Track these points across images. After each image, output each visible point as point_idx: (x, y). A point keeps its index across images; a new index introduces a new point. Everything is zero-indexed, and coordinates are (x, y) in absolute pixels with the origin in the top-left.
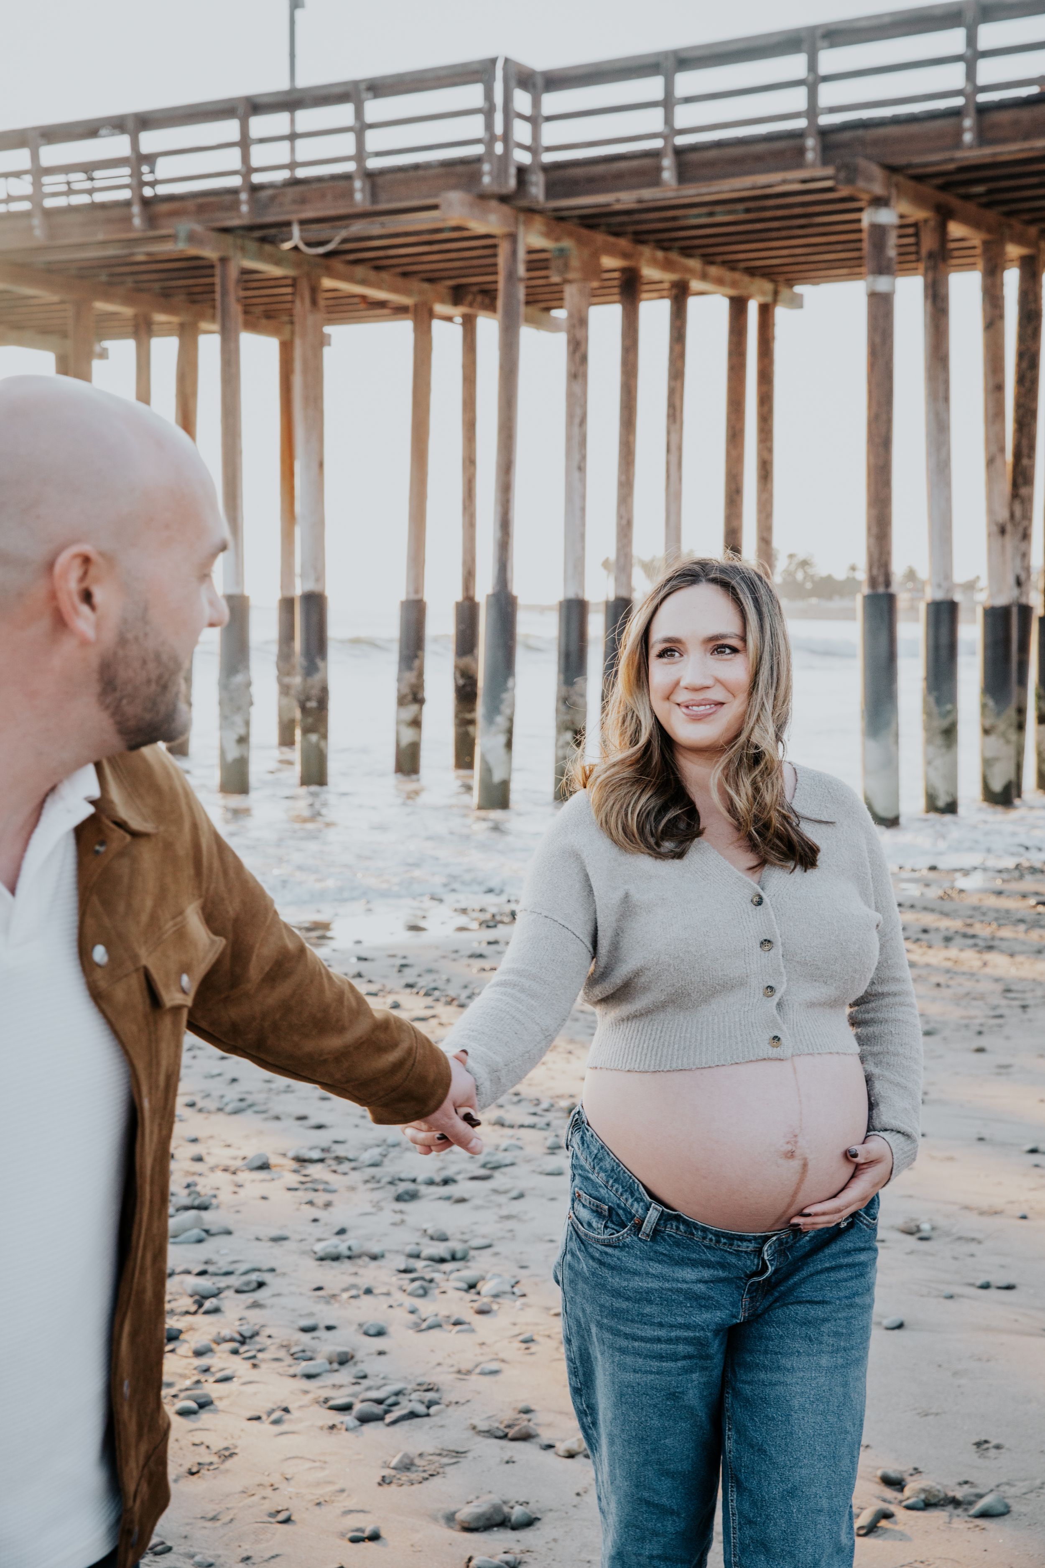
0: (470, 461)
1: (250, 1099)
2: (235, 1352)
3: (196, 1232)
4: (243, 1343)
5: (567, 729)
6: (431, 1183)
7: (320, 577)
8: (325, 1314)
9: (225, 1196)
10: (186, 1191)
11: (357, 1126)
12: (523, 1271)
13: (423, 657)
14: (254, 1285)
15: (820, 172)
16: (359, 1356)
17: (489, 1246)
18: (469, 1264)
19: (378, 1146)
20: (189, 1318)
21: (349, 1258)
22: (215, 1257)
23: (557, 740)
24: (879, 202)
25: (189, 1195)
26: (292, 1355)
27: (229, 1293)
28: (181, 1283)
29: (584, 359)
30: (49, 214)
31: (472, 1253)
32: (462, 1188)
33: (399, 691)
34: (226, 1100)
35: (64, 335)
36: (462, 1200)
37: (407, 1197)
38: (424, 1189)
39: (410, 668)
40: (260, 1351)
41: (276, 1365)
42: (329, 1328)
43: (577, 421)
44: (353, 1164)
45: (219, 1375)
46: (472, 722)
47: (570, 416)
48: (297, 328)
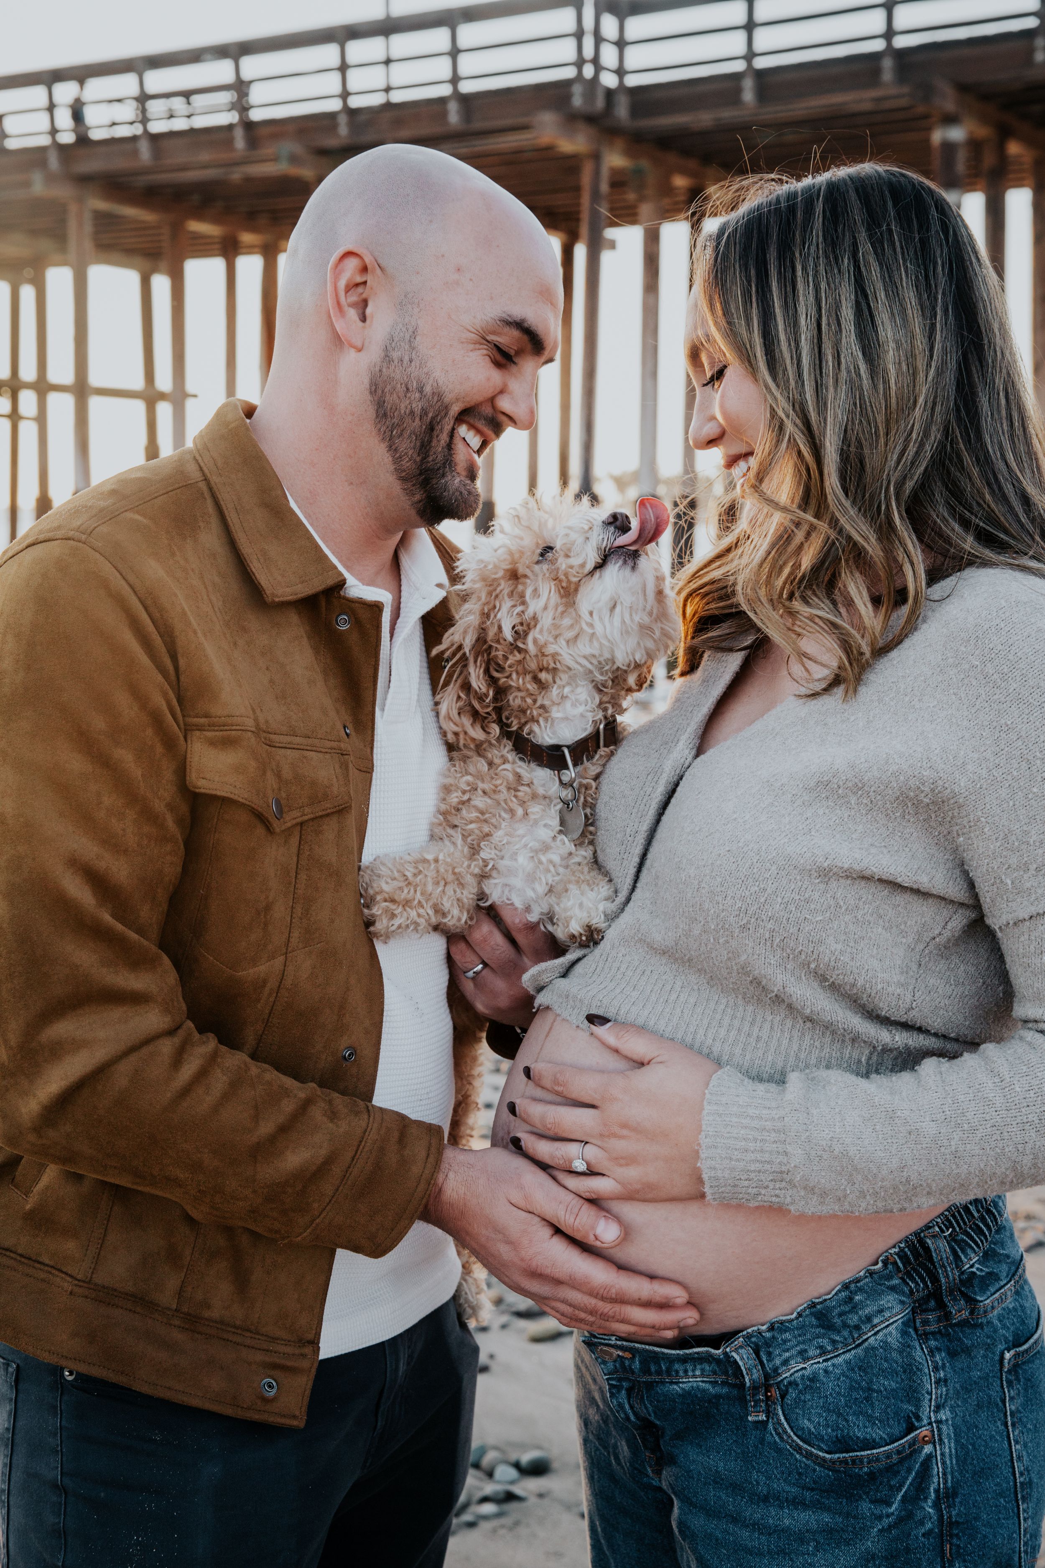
15: (893, 91)
24: (950, 120)
30: (155, 138)
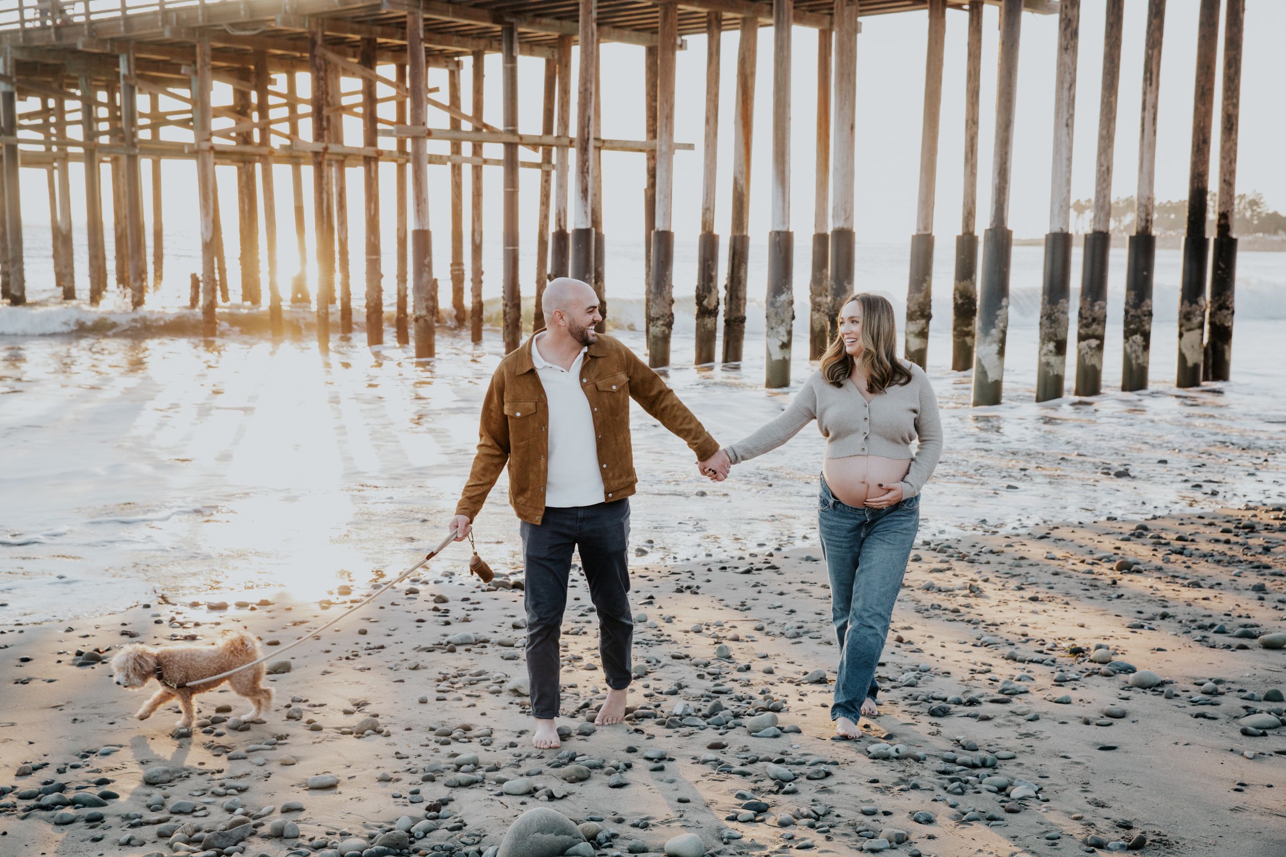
0: (972, 122)
1: (807, 627)
2: (812, 826)
3: (772, 730)
4: (817, 820)
5: (1050, 340)
6: (958, 702)
7: (849, 217)
8: (883, 802)
9: (793, 702)
10: (762, 697)
11: (893, 653)
12: (1043, 780)
13: (930, 281)
14: (822, 774)
16: (912, 838)
17: (1014, 758)
18: (997, 771)
19: (913, 670)
20: (772, 796)
21: (897, 758)
22: (790, 750)
23: (1041, 349)
25: (765, 699)
26: (858, 833)
27: (803, 779)
28: (765, 767)
29: (1075, 34)
31: (999, 762)
32: (986, 709)
33: (908, 308)
34: (787, 626)
35: (654, 31)
36: (987, 719)
37: (940, 713)
38: (953, 707)
39: (919, 290)
40: (831, 827)
41: (846, 839)
42: (886, 813)
43: (1066, 85)
44: (893, 684)
45: (801, 843)
46: (971, 334)
47: (1060, 82)
48: (836, 18)
